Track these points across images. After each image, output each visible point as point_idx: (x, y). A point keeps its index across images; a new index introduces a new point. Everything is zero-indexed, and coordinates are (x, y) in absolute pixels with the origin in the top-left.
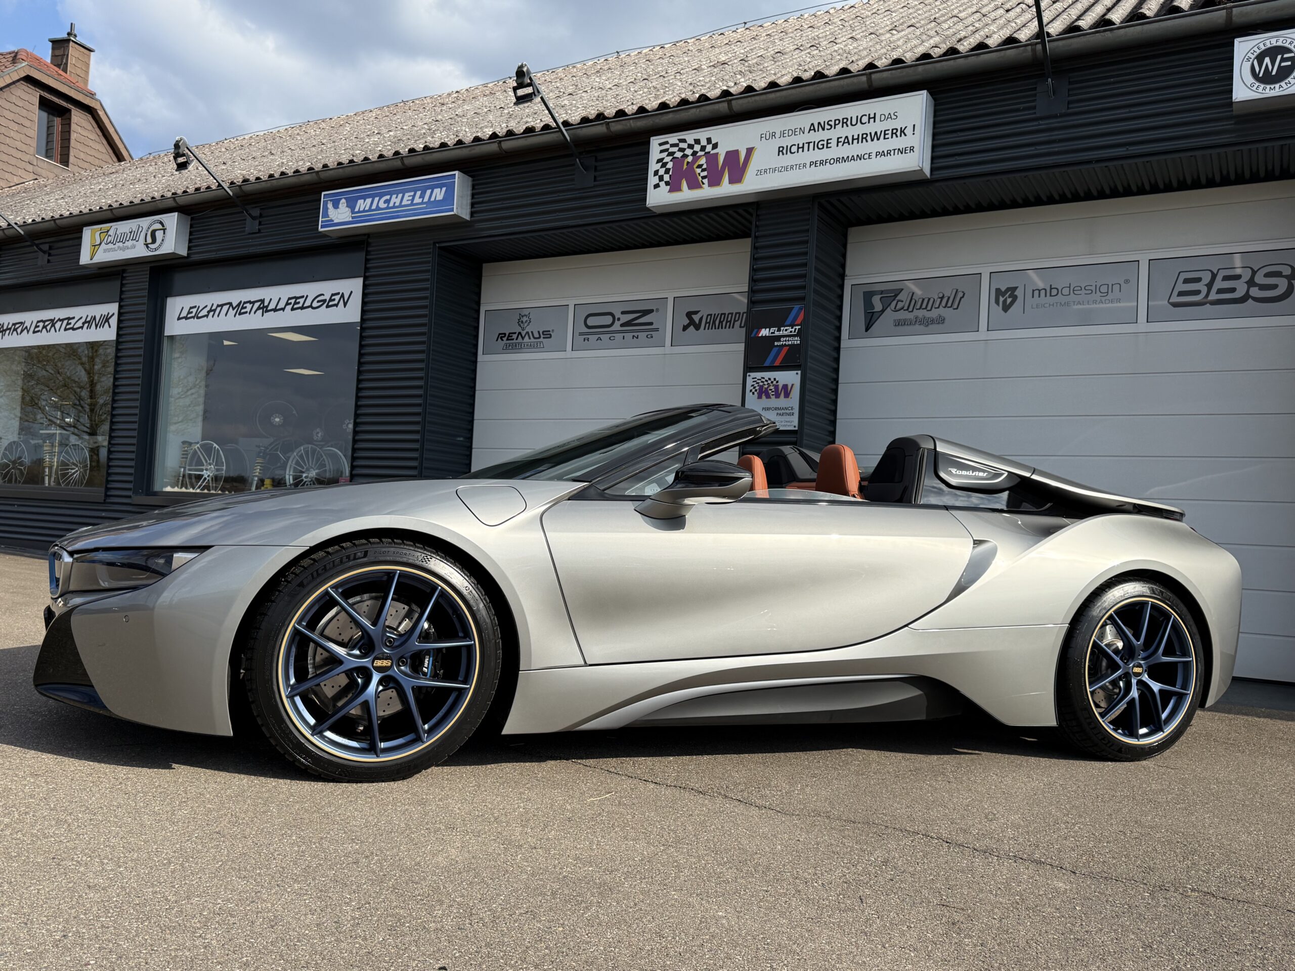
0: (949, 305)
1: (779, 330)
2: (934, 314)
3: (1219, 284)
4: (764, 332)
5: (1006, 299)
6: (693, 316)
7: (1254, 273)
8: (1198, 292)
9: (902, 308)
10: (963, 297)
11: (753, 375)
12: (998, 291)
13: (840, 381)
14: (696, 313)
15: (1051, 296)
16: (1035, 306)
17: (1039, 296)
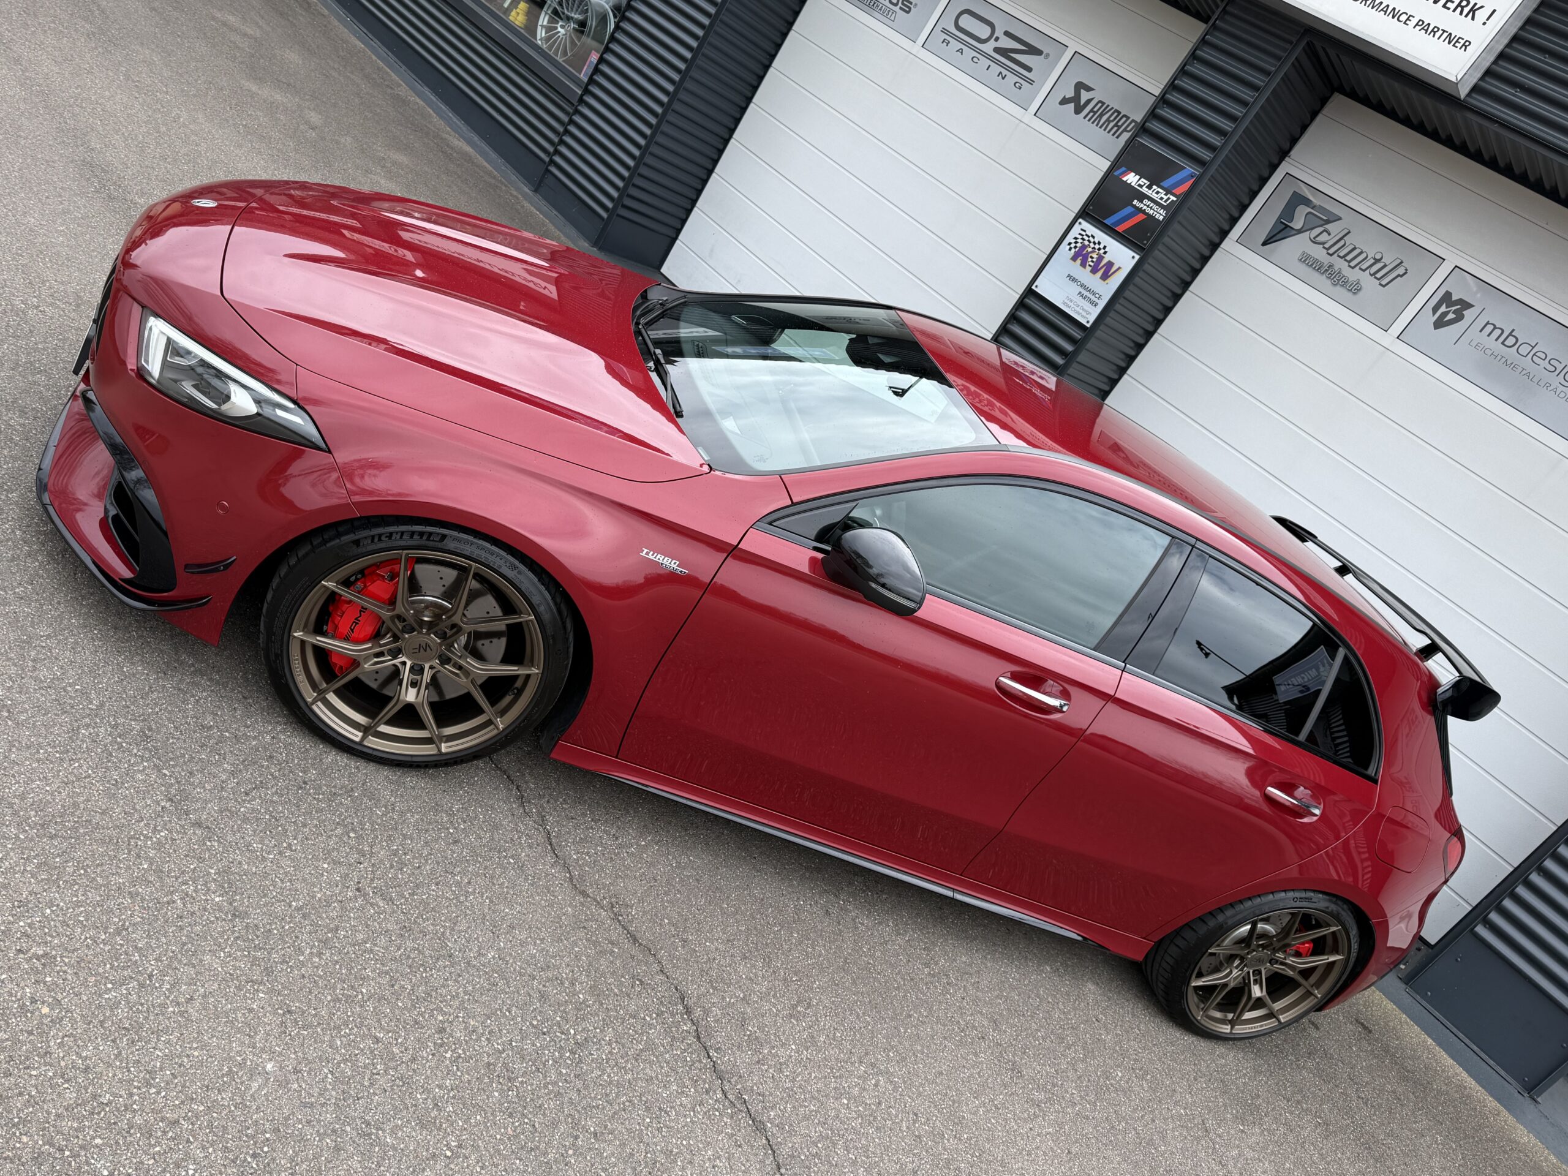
0: (1379, 275)
1: (1149, 187)
2: (1353, 275)
4: (1132, 178)
5: (1449, 312)
6: (1082, 91)
9: (1323, 243)
10: (1401, 276)
12: (1448, 295)
13: (1191, 288)
14: (1089, 89)
15: (1503, 343)
16: (1474, 344)
17: (1489, 335)
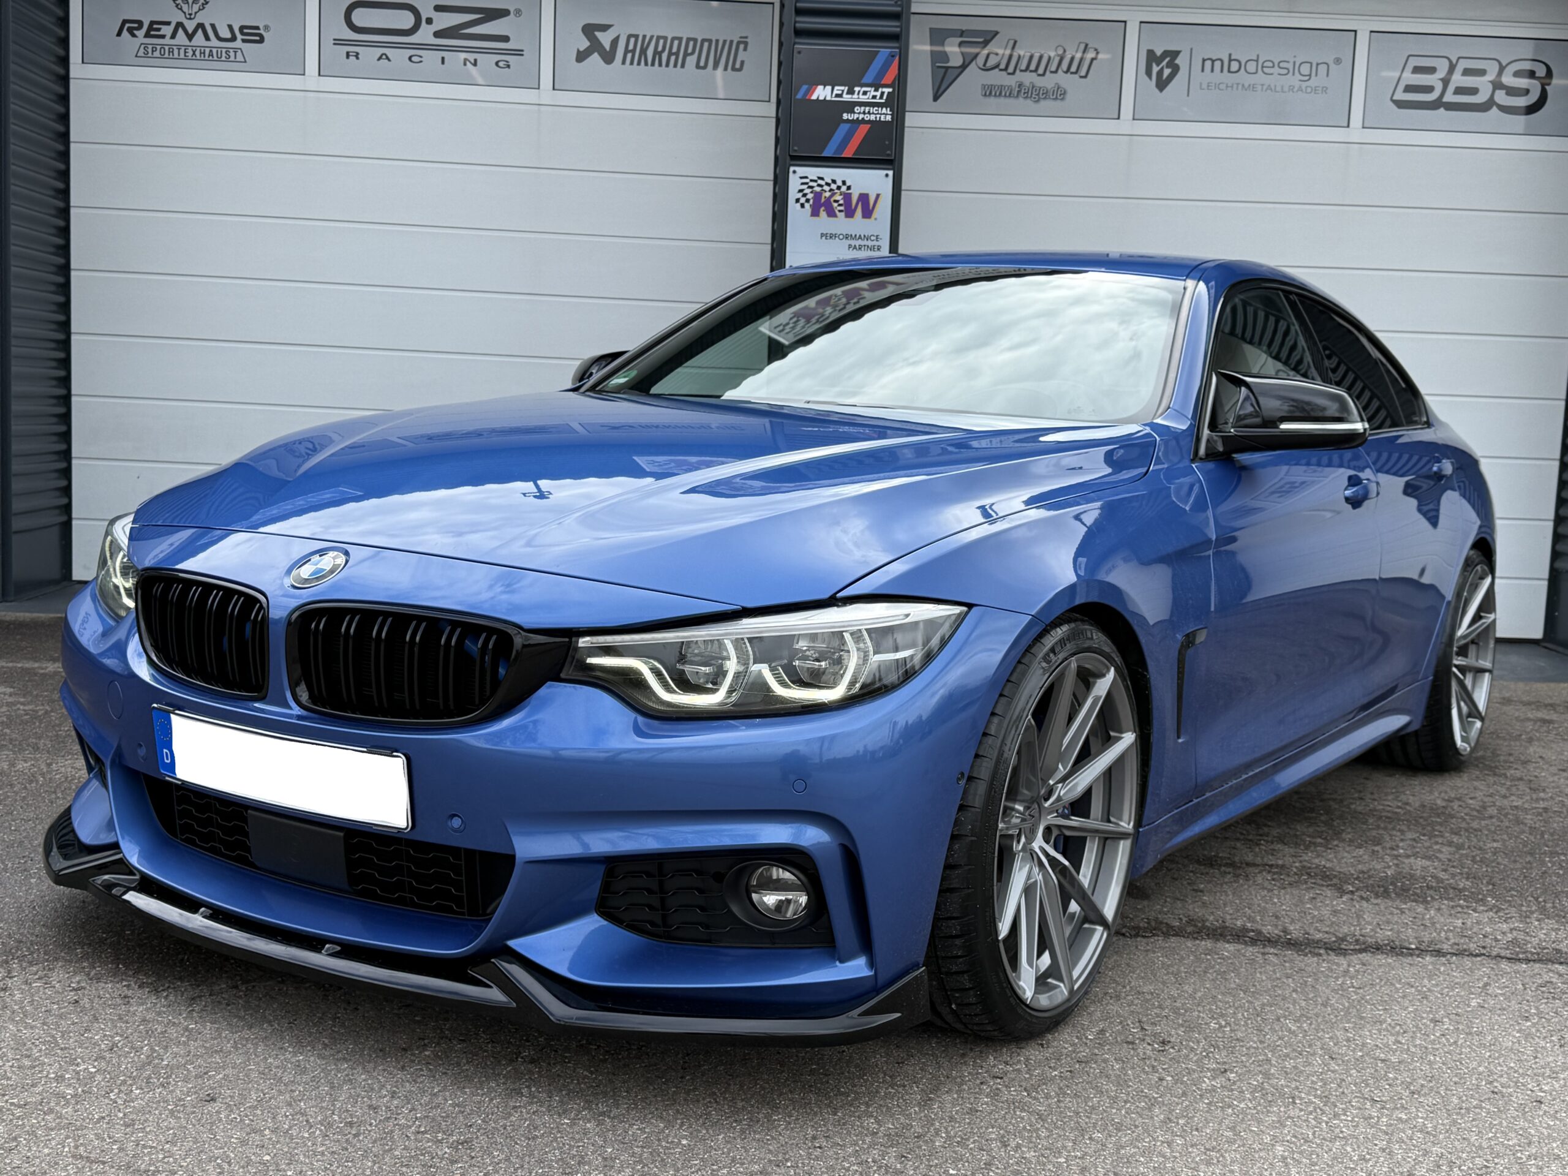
0: (1073, 69)
1: (851, 92)
2: (1048, 82)
3: (1458, 79)
4: (822, 93)
5: (1162, 69)
6: (597, 34)
7: (1502, 69)
8: (1429, 89)
11: (802, 171)
12: (1151, 53)
14: (605, 28)
15: (1229, 71)
16: (1204, 86)
17: (1212, 71)
